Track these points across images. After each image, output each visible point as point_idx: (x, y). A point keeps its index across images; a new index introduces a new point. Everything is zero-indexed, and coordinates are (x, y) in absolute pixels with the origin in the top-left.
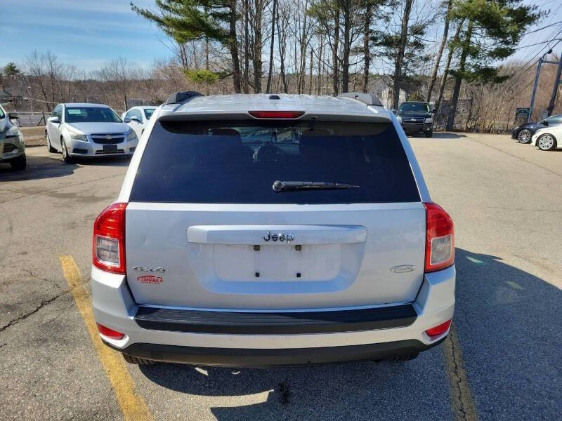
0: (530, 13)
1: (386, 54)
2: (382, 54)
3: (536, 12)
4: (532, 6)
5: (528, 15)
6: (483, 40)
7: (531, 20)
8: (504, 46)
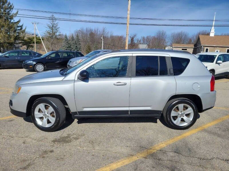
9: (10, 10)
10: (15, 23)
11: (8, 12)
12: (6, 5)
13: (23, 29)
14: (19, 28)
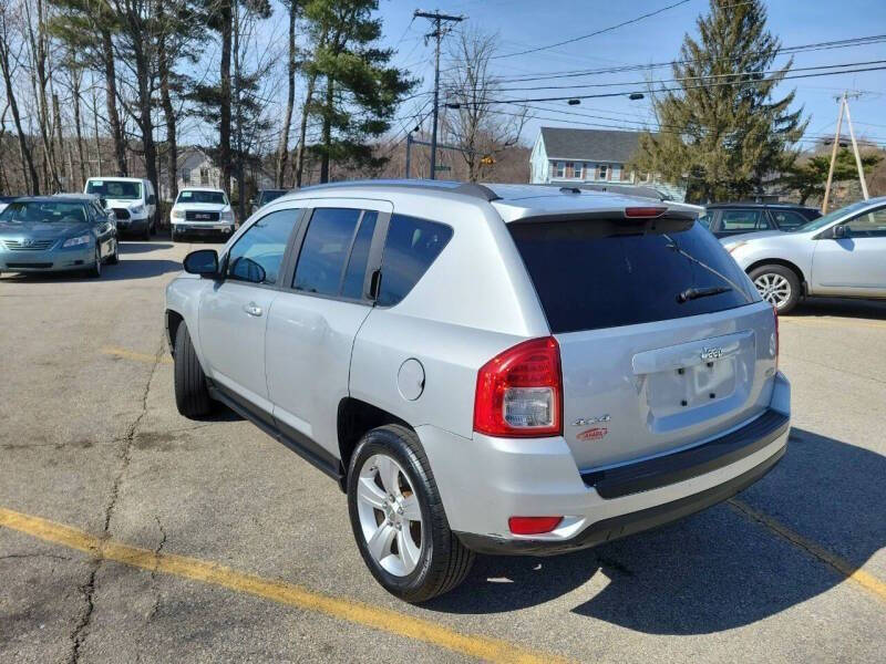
0: (402, 79)
1: (201, 114)
2: (191, 112)
3: (409, 78)
4: (404, 71)
5: (399, 81)
6: (349, 105)
7: (405, 87)
8: (376, 118)
9: (764, 64)
10: (773, 107)
11: (757, 70)
12: (753, 47)
13: (797, 128)
14: (785, 125)
